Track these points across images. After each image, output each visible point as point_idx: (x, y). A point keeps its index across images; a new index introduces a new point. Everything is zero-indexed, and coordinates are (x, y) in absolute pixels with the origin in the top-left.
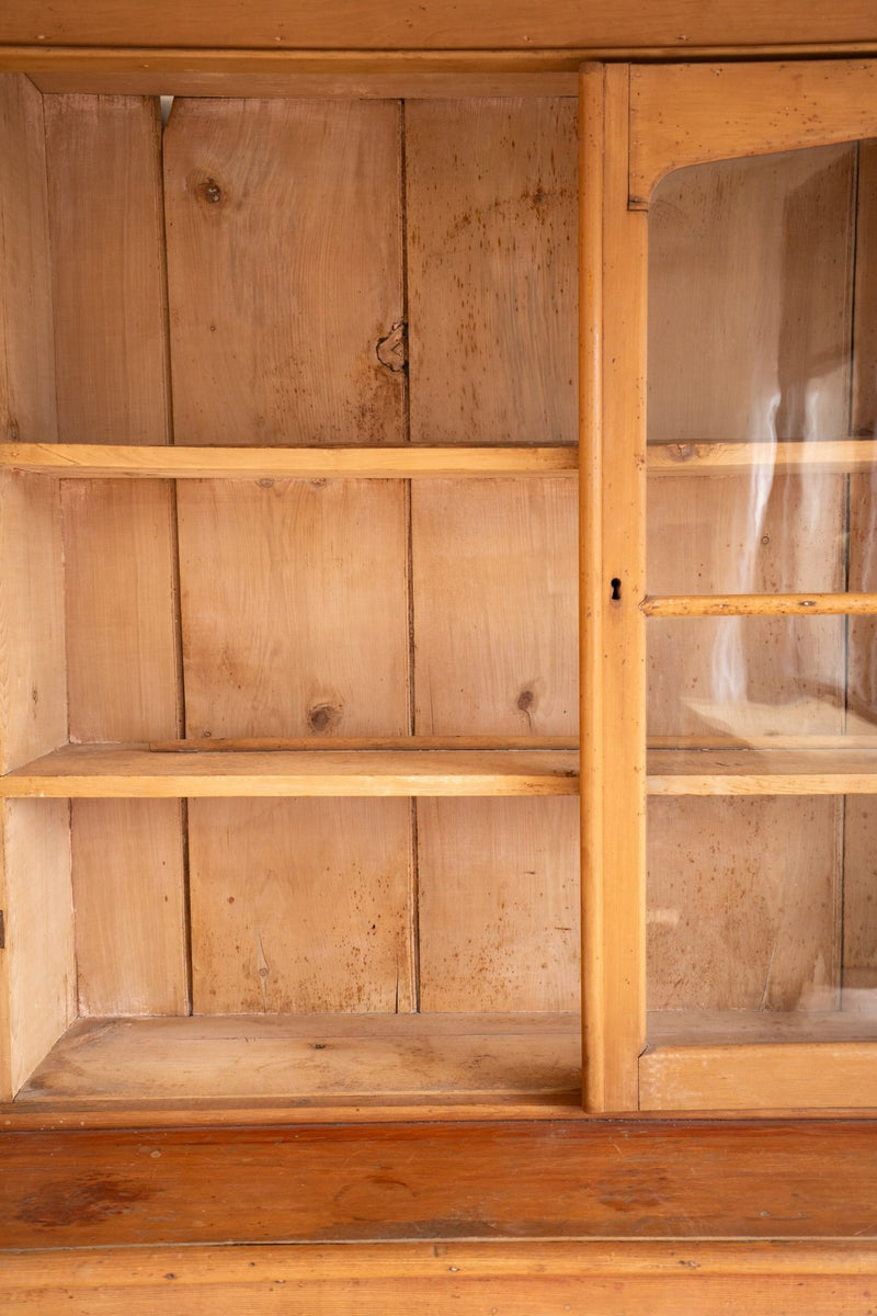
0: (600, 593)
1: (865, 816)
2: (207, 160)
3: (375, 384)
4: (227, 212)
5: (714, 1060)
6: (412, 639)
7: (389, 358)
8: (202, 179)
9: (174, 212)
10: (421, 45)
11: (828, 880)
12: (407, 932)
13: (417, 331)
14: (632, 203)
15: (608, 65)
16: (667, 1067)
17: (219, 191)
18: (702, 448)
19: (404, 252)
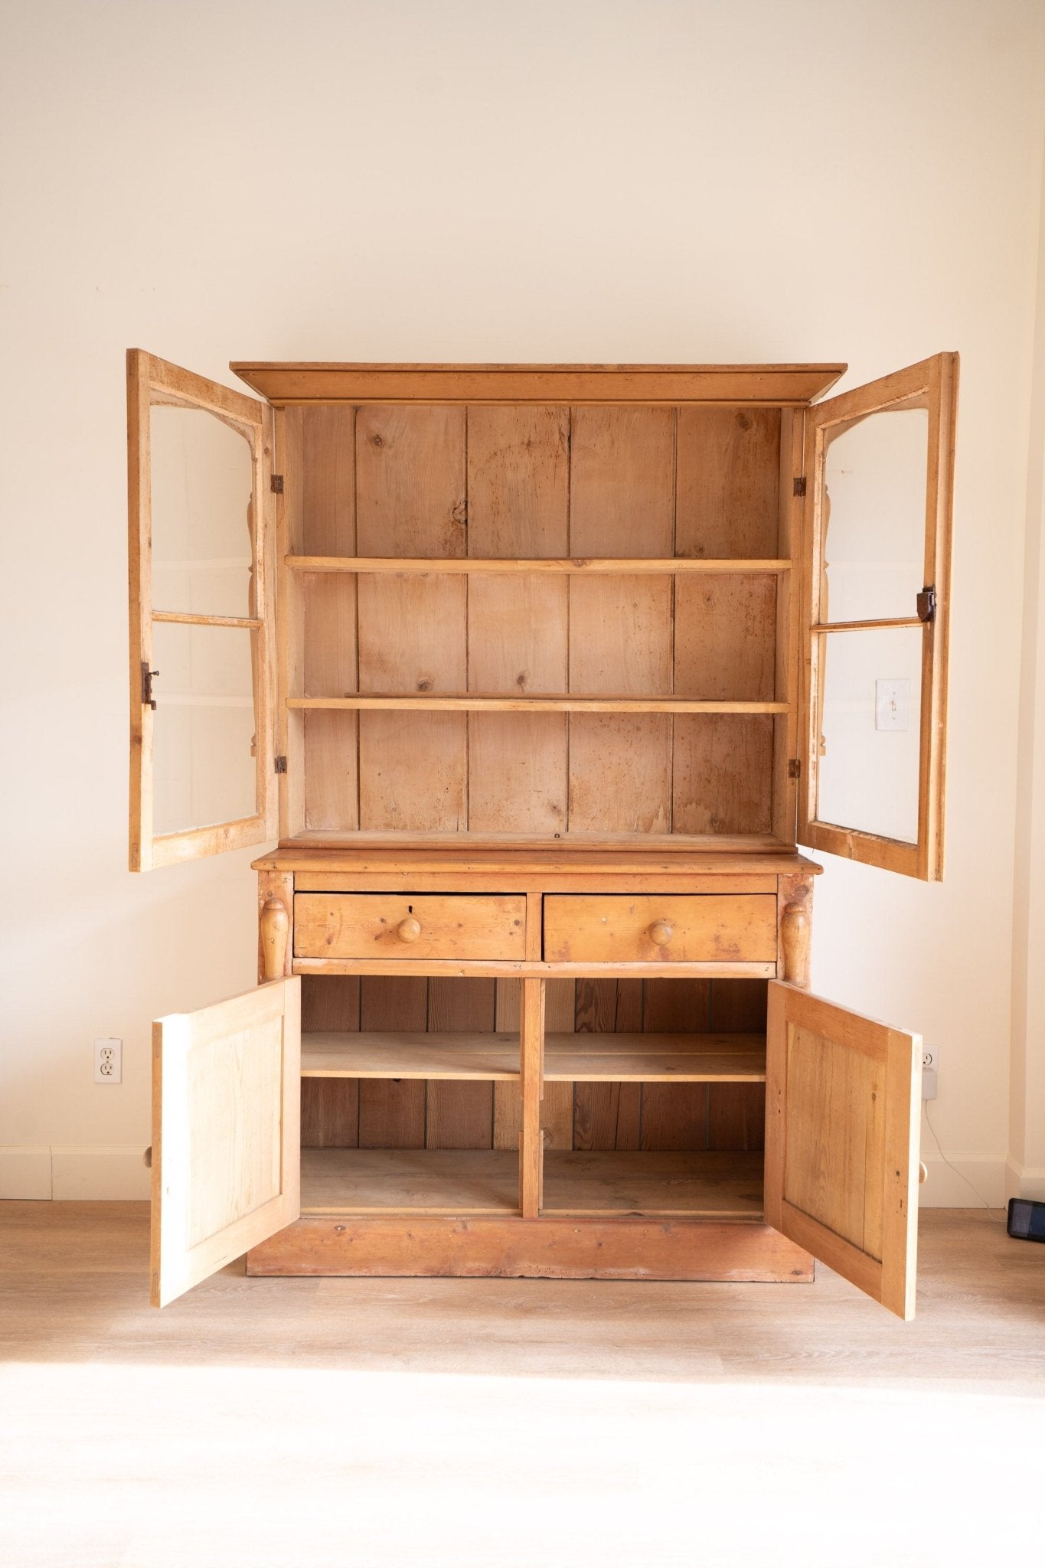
1: (683, 738)
2: (376, 426)
3: (452, 529)
4: (385, 449)
6: (467, 650)
7: (458, 517)
8: (374, 435)
9: (360, 449)
10: (469, 398)
11: (666, 770)
12: (463, 791)
13: (472, 505)
17: (381, 440)
18: (588, 562)
19: (467, 468)
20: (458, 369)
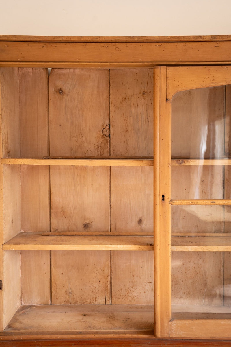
0: (159, 199)
2: (60, 84)
3: (101, 140)
4: (64, 96)
5: (189, 323)
6: (110, 205)
7: (105, 133)
8: (58, 88)
9: (51, 97)
10: (114, 61)
11: (220, 270)
12: (108, 282)
13: (113, 126)
14: (167, 100)
15: (161, 67)
16: (176, 325)
17: (62, 91)
18: (186, 161)
19: (110, 106)
20: (107, 40)
